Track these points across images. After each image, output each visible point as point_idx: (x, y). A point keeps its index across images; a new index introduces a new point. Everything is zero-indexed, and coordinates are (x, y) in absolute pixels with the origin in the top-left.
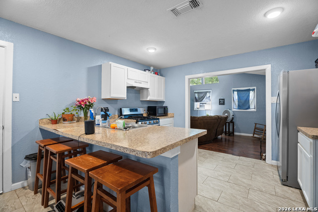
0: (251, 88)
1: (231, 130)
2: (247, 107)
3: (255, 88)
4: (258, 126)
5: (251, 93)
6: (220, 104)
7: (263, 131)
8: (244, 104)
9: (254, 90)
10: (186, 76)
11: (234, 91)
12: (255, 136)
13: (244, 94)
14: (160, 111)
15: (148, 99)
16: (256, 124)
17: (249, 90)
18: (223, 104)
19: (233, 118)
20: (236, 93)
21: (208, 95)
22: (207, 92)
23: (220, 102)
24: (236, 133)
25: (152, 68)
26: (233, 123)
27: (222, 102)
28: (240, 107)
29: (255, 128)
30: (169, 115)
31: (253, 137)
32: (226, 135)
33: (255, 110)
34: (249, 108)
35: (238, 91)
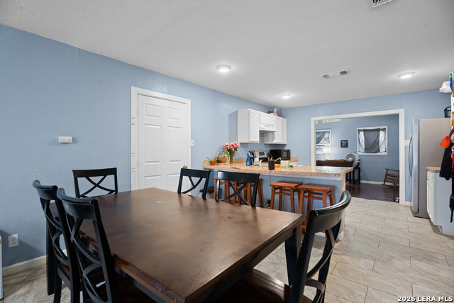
0: (381, 128)
1: (356, 178)
2: (376, 150)
3: (386, 127)
4: (389, 172)
5: (382, 133)
6: (342, 146)
7: (396, 178)
8: (372, 147)
9: (385, 129)
10: (312, 118)
11: (359, 131)
12: (386, 183)
13: (372, 136)
14: (285, 155)
15: (274, 143)
16: (387, 170)
17: (378, 130)
18: (346, 146)
19: (359, 163)
20: (362, 133)
21: (326, 135)
22: (325, 132)
23: (342, 144)
24: (362, 182)
25: (275, 110)
26: (359, 169)
27: (344, 144)
28: (367, 150)
29: (387, 175)
30: (292, 159)
31: (384, 185)
32: (350, 183)
33: (386, 154)
34: (378, 151)
35: (364, 131)
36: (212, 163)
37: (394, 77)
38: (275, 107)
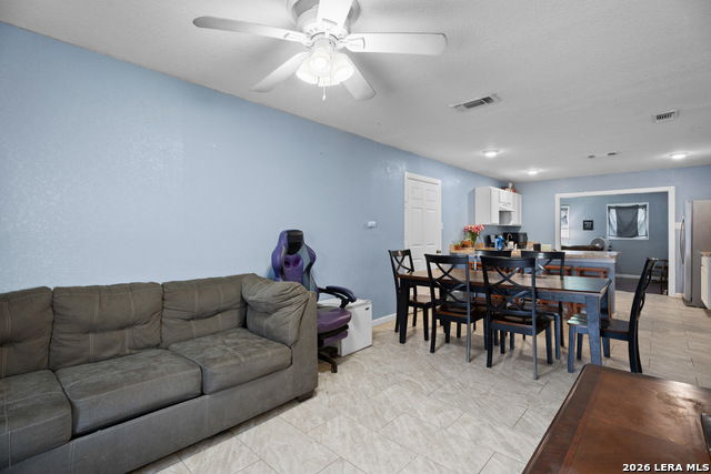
0: (640, 204)
2: (633, 233)
3: (647, 204)
5: (641, 211)
6: (585, 229)
8: (627, 229)
9: (645, 207)
10: (556, 195)
11: (610, 208)
13: (628, 215)
14: (521, 239)
15: (511, 224)
17: (637, 207)
18: (591, 228)
20: (613, 212)
21: (563, 214)
22: (562, 209)
23: (584, 225)
25: (510, 185)
27: (588, 226)
28: (620, 233)
30: (528, 245)
33: (647, 238)
34: (636, 235)
35: (616, 208)
36: (457, 248)
37: (666, 156)
38: (510, 181)
